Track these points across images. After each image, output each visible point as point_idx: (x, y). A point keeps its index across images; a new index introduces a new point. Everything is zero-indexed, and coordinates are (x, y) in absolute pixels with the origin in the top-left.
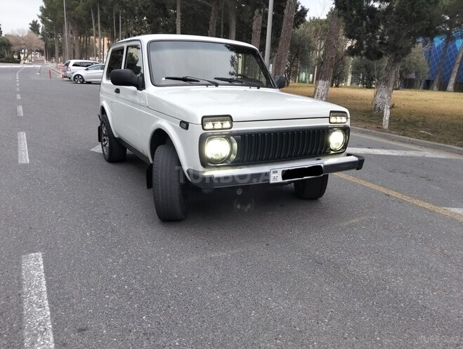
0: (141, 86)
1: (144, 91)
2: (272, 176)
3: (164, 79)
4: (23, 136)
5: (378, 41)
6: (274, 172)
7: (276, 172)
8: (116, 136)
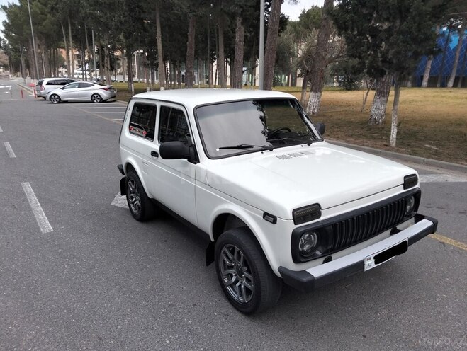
0: (194, 159)
1: (198, 164)
2: (367, 263)
3: (218, 150)
4: (28, 188)
5: (381, 59)
6: (368, 260)
7: (370, 259)
8: (150, 197)
